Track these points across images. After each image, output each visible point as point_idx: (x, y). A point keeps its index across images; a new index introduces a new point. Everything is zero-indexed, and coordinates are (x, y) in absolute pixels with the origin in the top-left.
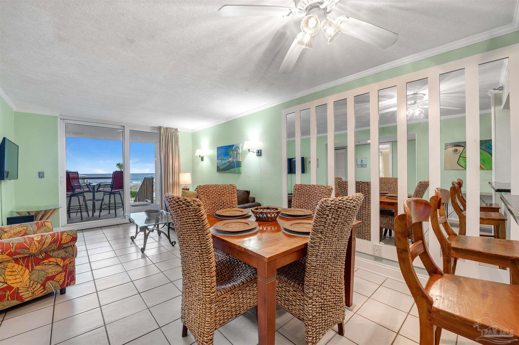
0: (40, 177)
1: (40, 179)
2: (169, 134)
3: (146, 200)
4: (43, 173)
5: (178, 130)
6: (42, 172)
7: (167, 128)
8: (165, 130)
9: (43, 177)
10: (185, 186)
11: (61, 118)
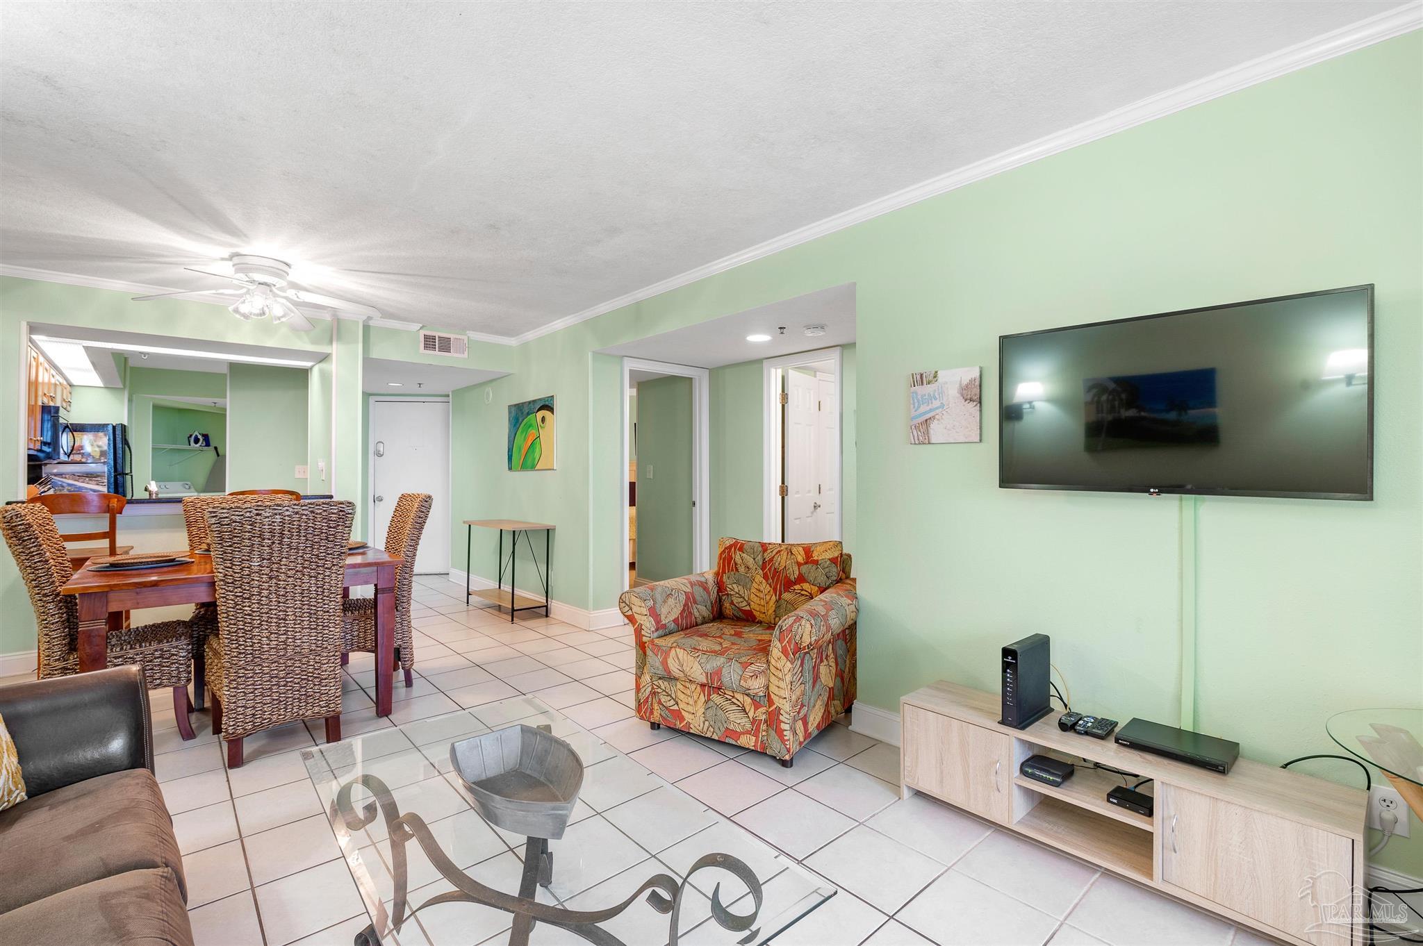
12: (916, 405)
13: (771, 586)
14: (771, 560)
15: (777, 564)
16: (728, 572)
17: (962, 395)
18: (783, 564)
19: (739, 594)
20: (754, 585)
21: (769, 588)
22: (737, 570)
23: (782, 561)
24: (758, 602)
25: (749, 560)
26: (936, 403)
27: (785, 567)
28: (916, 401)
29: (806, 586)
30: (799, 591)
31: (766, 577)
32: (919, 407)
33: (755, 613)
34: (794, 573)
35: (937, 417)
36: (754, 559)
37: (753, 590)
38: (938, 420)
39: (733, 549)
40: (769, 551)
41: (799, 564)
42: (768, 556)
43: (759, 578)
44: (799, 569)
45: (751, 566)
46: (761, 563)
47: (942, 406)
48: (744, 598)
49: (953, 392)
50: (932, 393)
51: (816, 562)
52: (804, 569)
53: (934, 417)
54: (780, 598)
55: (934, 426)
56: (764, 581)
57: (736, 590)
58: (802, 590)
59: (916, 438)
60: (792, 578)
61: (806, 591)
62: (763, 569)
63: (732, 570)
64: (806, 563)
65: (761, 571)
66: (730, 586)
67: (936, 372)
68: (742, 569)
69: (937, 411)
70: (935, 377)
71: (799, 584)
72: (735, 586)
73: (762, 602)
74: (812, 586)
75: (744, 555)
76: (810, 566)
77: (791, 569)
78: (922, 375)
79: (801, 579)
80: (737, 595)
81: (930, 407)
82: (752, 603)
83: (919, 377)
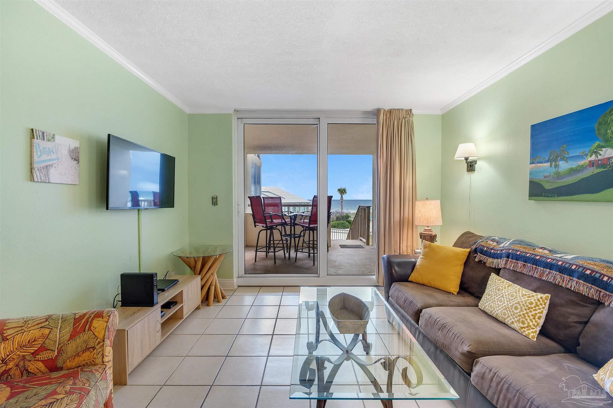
0: (214, 204)
1: (213, 206)
2: (396, 122)
3: (361, 238)
4: (216, 198)
5: (413, 111)
6: (215, 197)
7: (390, 111)
8: (386, 116)
9: (217, 204)
10: (426, 228)
11: (238, 117)
12: (39, 153)
17: (70, 155)
26: (54, 156)
28: (38, 150)
32: (41, 155)
35: (54, 165)
38: (55, 167)
47: (58, 159)
49: (65, 152)
50: (51, 148)
53: (52, 165)
55: (52, 171)
59: (39, 178)
67: (54, 135)
69: (55, 162)
70: (53, 138)
78: (43, 133)
81: (49, 157)
83: (41, 134)
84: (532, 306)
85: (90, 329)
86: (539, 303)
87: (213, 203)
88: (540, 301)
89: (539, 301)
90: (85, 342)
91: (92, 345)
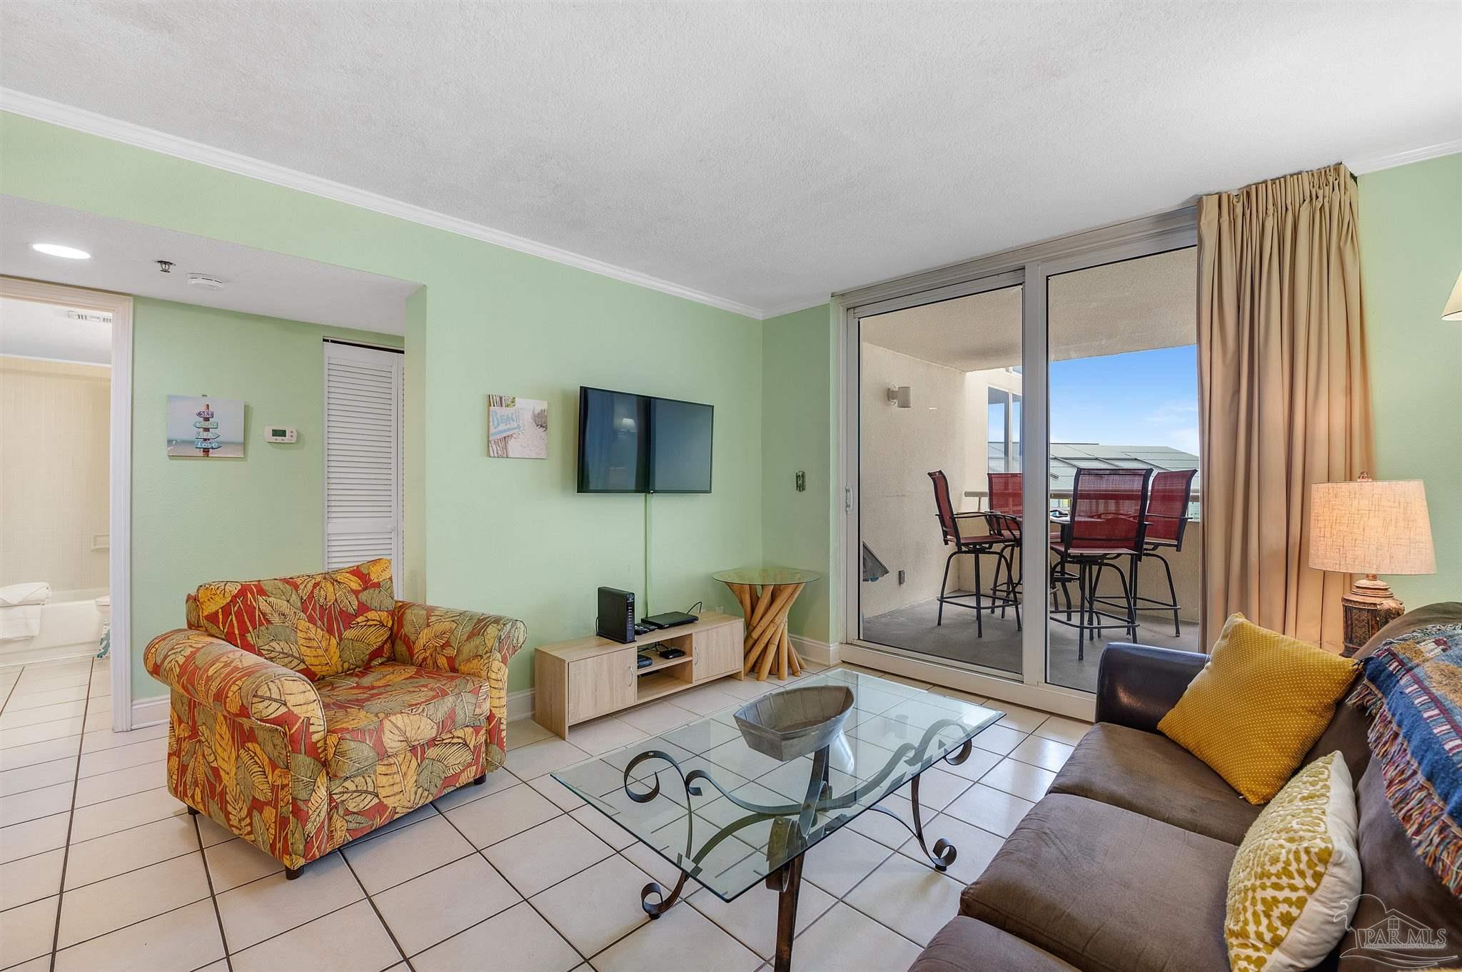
0: (799, 489)
1: (798, 492)
2: (1270, 223)
4: (803, 476)
6: (801, 474)
8: (1233, 211)
9: (803, 489)
10: (1364, 583)
11: (848, 307)
12: (496, 423)
13: (323, 630)
14: (311, 596)
15: (322, 600)
16: (254, 628)
17: (535, 421)
18: (331, 598)
19: (283, 653)
20: (300, 634)
21: (322, 632)
22: (268, 622)
23: (328, 593)
24: (315, 653)
25: (282, 604)
26: (514, 424)
27: (336, 600)
28: (495, 419)
29: (371, 615)
30: (364, 623)
31: (311, 620)
32: (498, 425)
33: (313, 669)
34: (352, 604)
35: (514, 436)
36: (288, 601)
37: (302, 642)
38: (515, 438)
39: (249, 595)
40: (302, 587)
41: (356, 593)
42: (304, 592)
43: (303, 624)
44: (357, 598)
45: (287, 612)
46: (299, 604)
47: (519, 427)
48: (292, 656)
49: (527, 418)
50: (510, 415)
51: (378, 585)
52: (364, 596)
53: (511, 435)
54: (341, 639)
55: (512, 444)
56: (311, 626)
57: (278, 648)
58: (367, 621)
59: (495, 453)
60: (351, 611)
61: (374, 620)
62: (304, 610)
63: (261, 624)
64: (365, 589)
65: (302, 614)
66: (266, 647)
67: (514, 398)
68: (276, 619)
69: (514, 431)
70: (513, 402)
71: (362, 615)
72: (274, 644)
73: (320, 652)
74: (379, 612)
75: (271, 599)
76: (372, 591)
77: (345, 600)
78: (501, 398)
79: (363, 608)
80: (281, 655)
81: (508, 426)
82: (306, 658)
83: (498, 399)
84: (1273, 870)
85: (483, 635)
86: (1293, 867)
87: (797, 487)
88: (1300, 862)
89: (1298, 860)
90: (477, 647)
91: (480, 652)
